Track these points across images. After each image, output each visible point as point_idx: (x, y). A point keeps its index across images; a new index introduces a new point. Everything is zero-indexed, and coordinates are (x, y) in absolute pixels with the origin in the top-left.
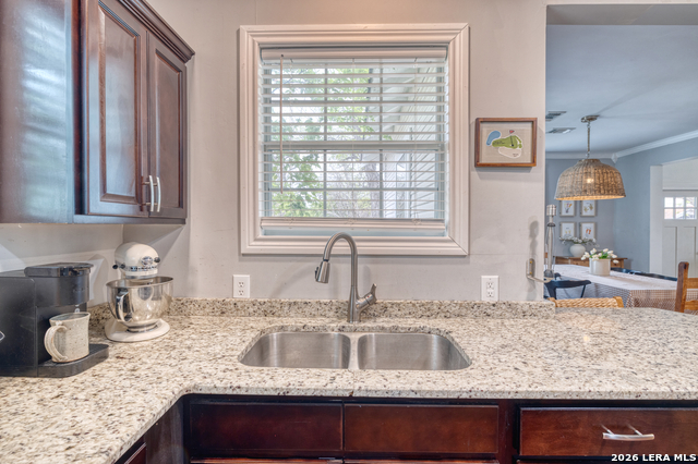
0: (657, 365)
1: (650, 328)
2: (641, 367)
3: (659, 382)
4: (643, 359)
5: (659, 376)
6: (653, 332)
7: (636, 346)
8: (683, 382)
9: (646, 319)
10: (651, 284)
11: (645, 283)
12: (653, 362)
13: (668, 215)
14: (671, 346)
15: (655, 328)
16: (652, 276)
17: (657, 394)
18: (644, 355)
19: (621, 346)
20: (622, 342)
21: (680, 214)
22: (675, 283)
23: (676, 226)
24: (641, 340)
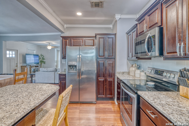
0: (18, 105)
1: (11, 93)
2: (13, 109)
3: (20, 112)
4: (12, 105)
5: (19, 109)
6: (12, 94)
7: (8, 102)
8: (26, 108)
9: (9, 90)
10: (5, 77)
11: (3, 77)
12: (16, 105)
13: (8, 56)
14: (19, 97)
15: (12, 92)
16: (5, 74)
17: (20, 117)
18: (12, 104)
19: (3, 104)
20: (3, 102)
21: (11, 56)
22: (13, 75)
23: (10, 59)
24: (10, 99)
